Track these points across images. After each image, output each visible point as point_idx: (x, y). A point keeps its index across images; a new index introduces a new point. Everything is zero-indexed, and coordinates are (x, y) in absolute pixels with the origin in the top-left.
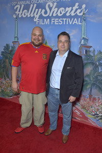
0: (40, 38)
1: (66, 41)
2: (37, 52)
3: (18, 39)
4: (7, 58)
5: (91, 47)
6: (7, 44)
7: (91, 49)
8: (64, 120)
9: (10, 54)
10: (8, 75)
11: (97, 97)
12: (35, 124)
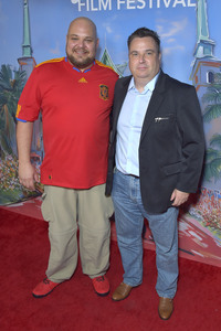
0: (89, 46)
1: (149, 52)
2: (83, 80)
3: (32, 52)
4: (4, 101)
6: (3, 66)
8: (160, 258)
9: (13, 90)
10: (9, 147)
12: (85, 271)
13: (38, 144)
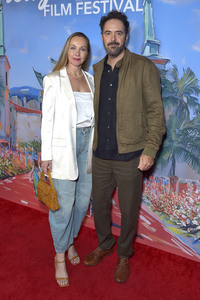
3: (5, 51)
5: (168, 61)
7: (169, 66)
11: (188, 181)
13: (8, 131)
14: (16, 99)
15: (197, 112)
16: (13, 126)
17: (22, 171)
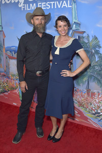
3: (2, 28)
5: (84, 32)
7: (85, 35)
11: (95, 91)
13: (5, 69)
14: (9, 53)
15: (99, 57)
16: (8, 66)
17: (13, 89)
